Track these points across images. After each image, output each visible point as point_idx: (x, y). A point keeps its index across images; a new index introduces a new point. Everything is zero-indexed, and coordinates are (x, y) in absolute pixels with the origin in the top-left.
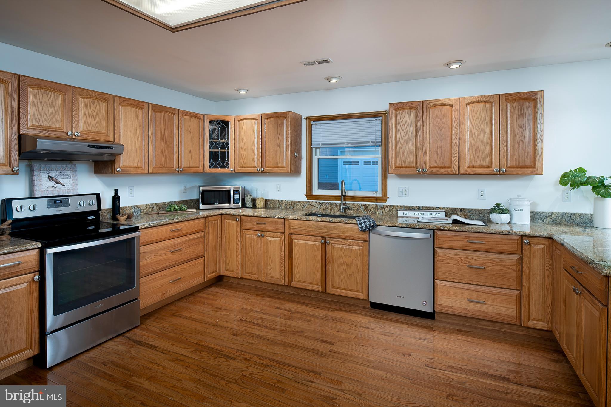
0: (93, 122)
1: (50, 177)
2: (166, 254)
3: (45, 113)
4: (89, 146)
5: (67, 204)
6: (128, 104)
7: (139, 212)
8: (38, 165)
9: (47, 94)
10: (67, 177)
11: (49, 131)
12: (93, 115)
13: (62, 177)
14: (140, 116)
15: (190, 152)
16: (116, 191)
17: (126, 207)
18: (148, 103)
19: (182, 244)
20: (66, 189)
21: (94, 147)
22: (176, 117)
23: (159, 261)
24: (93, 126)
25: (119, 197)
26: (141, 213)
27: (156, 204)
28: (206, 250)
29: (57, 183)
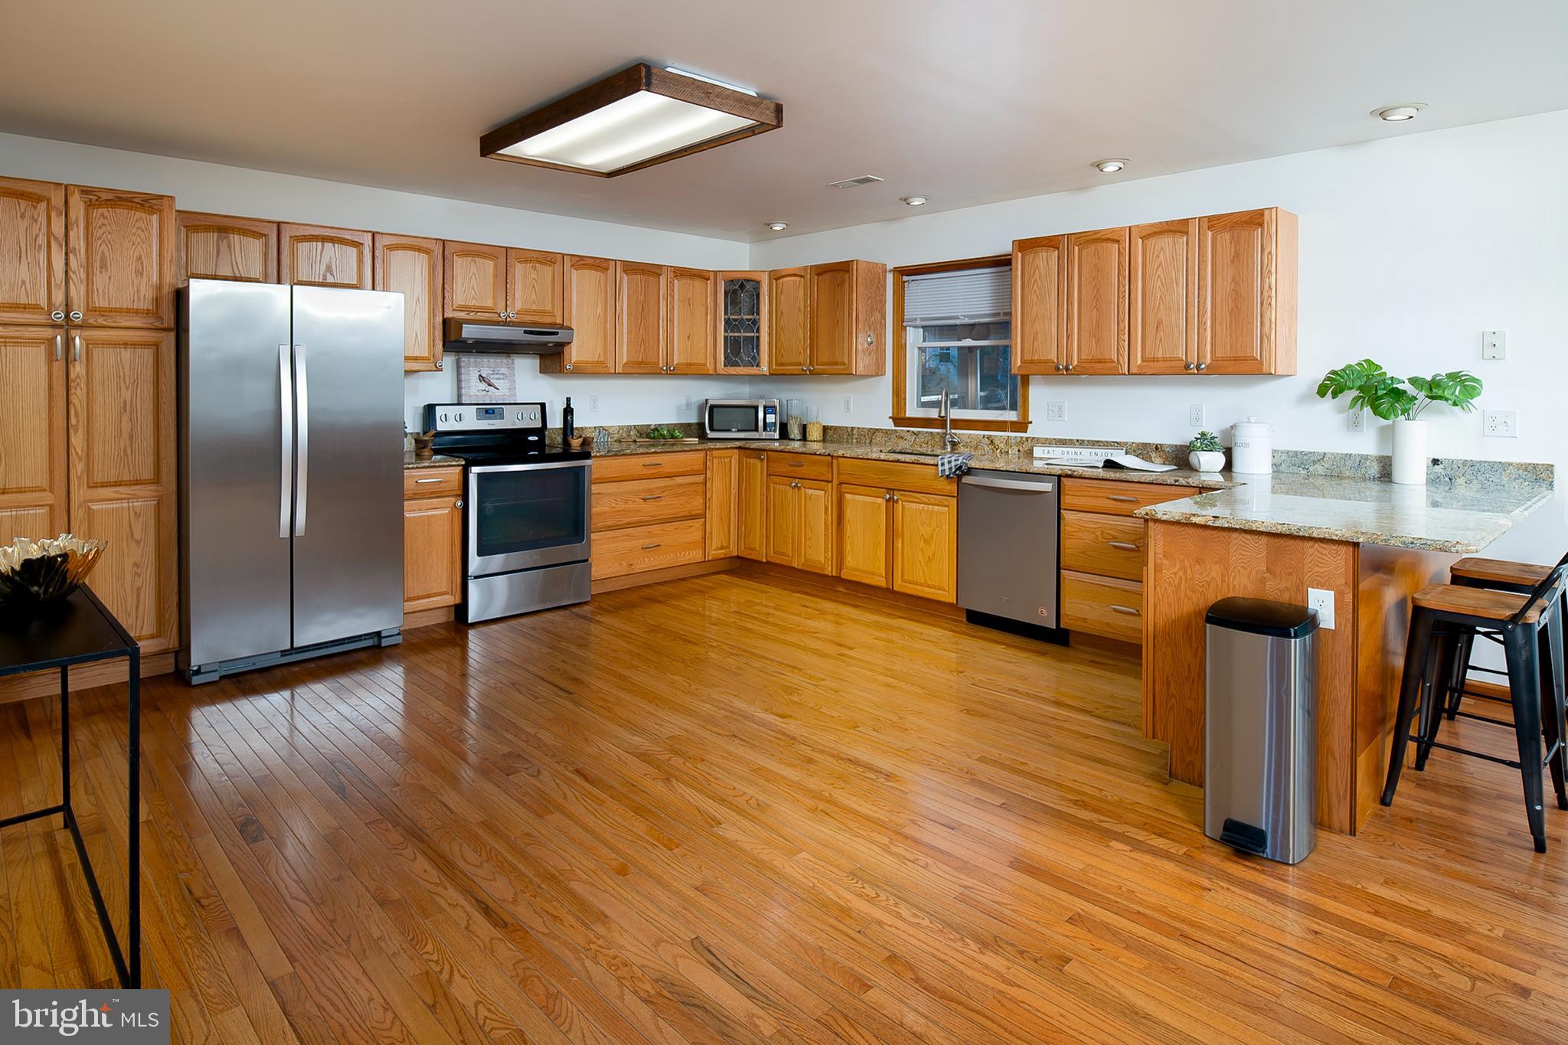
0: (534, 297)
1: (480, 376)
2: (634, 502)
3: (473, 289)
4: (525, 332)
5: (501, 416)
6: (584, 264)
7: (606, 437)
8: (466, 360)
9: (475, 262)
10: (502, 376)
11: (478, 312)
12: (534, 286)
13: (496, 376)
14: (602, 282)
15: (689, 338)
16: (568, 400)
17: (586, 428)
18: (616, 261)
19: (664, 489)
20: (501, 394)
21: (532, 333)
22: (663, 279)
23: (624, 510)
24: (534, 302)
25: (573, 409)
26: (609, 440)
27: (635, 426)
28: (707, 506)
29: (490, 385)
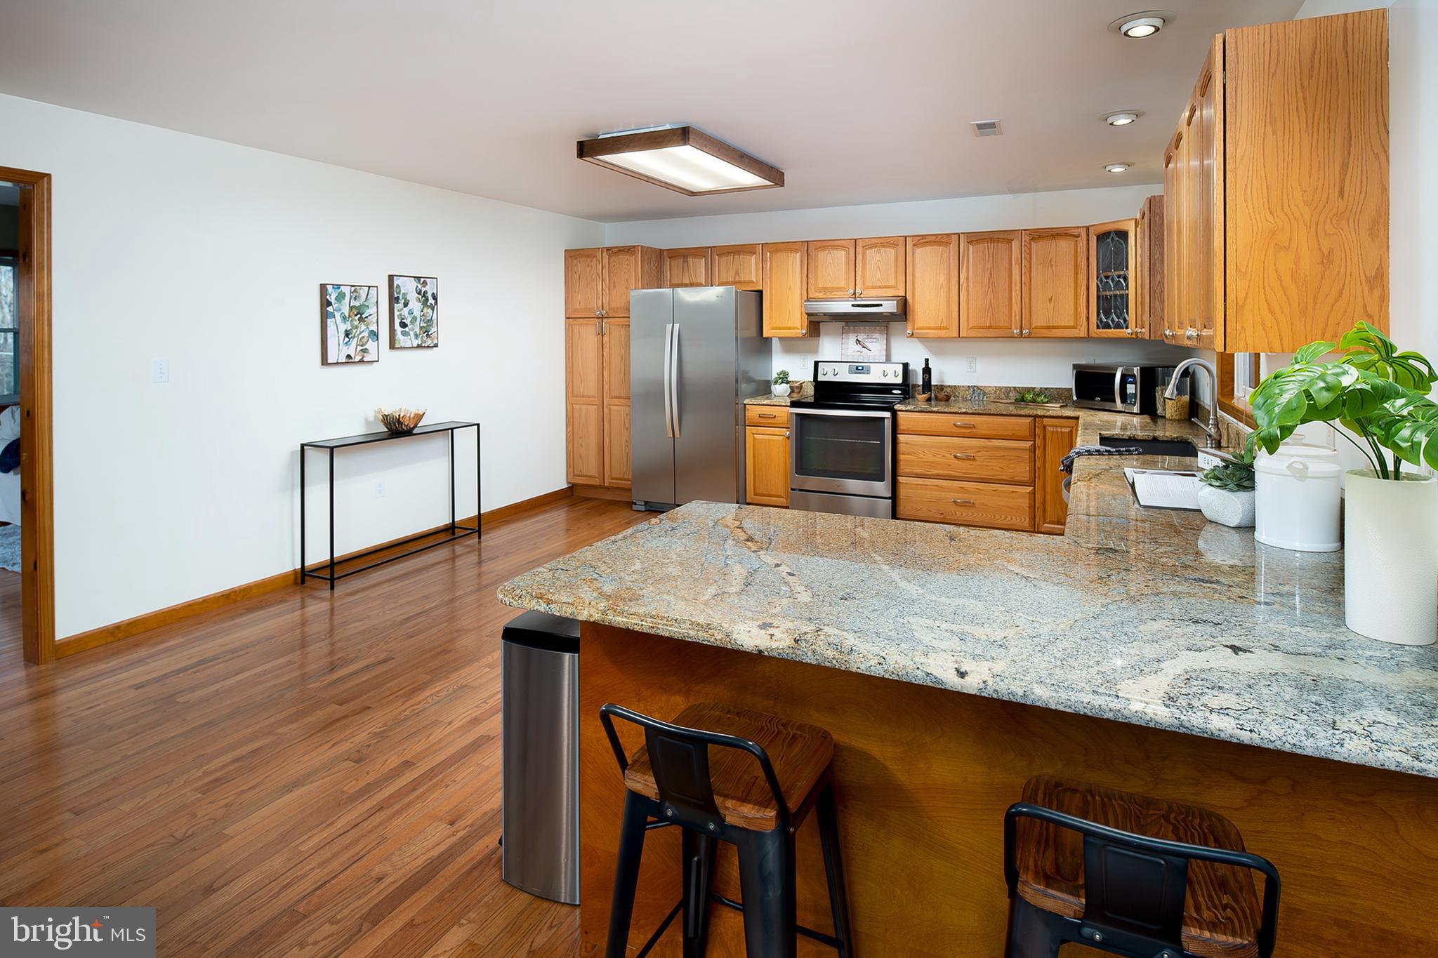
0: (878, 275)
1: (857, 340)
2: (944, 456)
3: (829, 274)
4: (853, 305)
5: (868, 372)
6: (926, 242)
7: (981, 396)
9: (830, 253)
10: (874, 340)
11: (832, 292)
12: (878, 267)
13: (869, 340)
14: (945, 256)
15: (1050, 300)
16: (927, 361)
17: (959, 387)
18: (959, 234)
20: (873, 354)
21: (858, 306)
22: (1015, 245)
23: (933, 462)
24: (879, 280)
25: (930, 369)
26: (985, 399)
27: (1015, 388)
28: (1037, 475)
29: (864, 347)
